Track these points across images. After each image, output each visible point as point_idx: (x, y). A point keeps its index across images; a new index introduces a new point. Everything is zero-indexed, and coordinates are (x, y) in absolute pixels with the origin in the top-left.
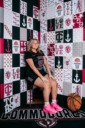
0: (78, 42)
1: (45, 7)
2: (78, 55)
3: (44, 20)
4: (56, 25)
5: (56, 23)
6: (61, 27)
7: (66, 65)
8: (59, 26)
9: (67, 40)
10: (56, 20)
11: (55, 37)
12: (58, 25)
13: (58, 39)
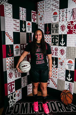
0: (72, 46)
1: (42, 12)
2: (71, 58)
3: (41, 24)
4: (52, 29)
5: (52, 28)
6: (57, 32)
7: (60, 65)
8: (55, 31)
9: (62, 44)
10: (52, 25)
11: (51, 40)
12: (54, 29)
13: (54, 42)
